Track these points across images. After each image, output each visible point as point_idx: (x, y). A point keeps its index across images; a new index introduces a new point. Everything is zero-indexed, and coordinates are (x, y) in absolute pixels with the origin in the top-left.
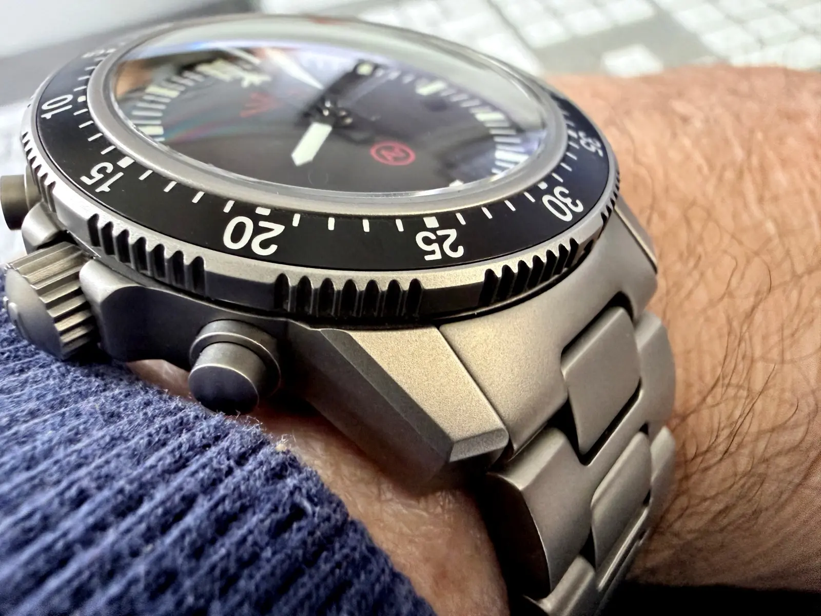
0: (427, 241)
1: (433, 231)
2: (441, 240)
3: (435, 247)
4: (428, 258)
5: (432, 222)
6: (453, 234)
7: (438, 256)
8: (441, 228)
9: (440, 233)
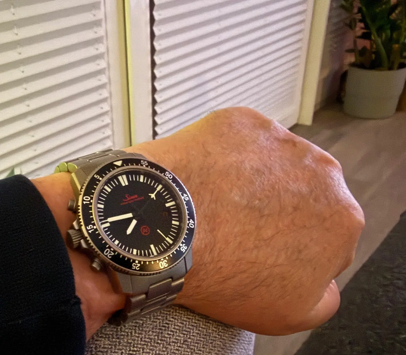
0: (134, 265)
1: (136, 263)
2: (137, 265)
3: (135, 266)
4: (133, 268)
5: (137, 262)
6: (139, 265)
7: (134, 268)
8: (138, 263)
9: (137, 264)
